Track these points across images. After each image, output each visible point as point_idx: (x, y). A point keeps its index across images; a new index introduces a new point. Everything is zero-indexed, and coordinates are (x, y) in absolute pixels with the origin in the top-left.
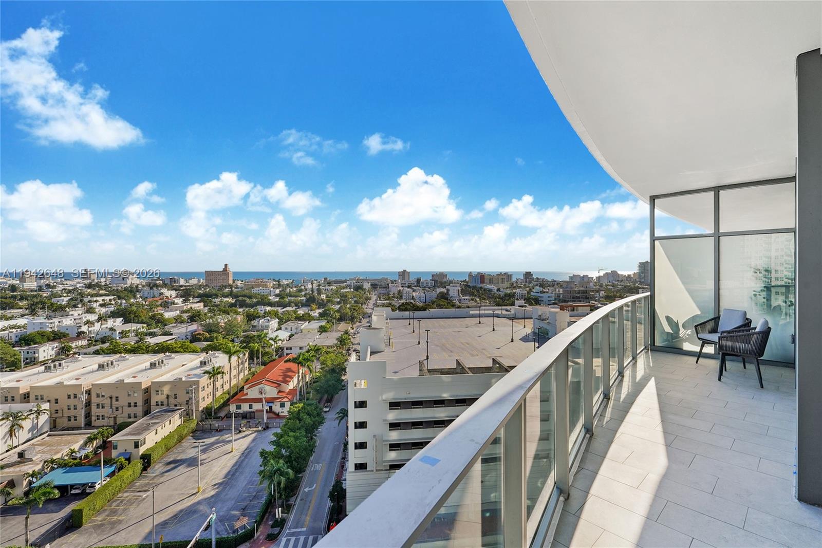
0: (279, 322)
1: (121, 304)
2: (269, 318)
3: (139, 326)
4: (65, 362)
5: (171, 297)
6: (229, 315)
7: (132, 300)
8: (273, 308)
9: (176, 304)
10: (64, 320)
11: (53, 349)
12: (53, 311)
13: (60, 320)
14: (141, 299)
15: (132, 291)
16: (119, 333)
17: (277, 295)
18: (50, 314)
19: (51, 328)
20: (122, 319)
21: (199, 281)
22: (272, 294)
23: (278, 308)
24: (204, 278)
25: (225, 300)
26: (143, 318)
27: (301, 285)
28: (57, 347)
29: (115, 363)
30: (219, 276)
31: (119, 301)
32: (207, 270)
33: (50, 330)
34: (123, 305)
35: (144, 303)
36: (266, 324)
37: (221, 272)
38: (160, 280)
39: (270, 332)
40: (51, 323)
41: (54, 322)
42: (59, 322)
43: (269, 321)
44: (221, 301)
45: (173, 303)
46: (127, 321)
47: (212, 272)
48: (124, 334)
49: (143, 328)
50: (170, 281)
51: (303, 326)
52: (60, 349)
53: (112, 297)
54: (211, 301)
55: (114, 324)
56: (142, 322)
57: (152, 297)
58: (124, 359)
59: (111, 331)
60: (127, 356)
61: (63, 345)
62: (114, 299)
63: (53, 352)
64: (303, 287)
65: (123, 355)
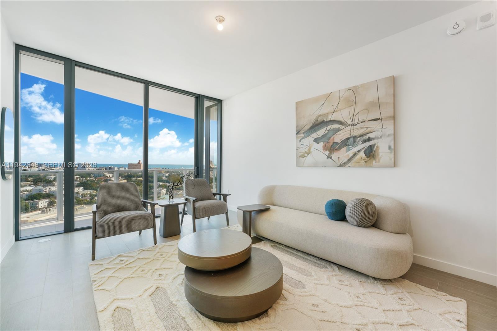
0: (166, 191)
1: (83, 180)
2: (161, 188)
3: (92, 191)
4: (52, 209)
5: (109, 177)
6: (139, 186)
7: (89, 178)
8: (164, 184)
9: (112, 180)
10: (52, 188)
11: (46, 202)
12: (46, 183)
13: (49, 188)
14: (93, 178)
15: (89, 174)
16: (81, 195)
17: (166, 177)
18: (45, 185)
19: (45, 192)
20: (83, 187)
21: (125, 169)
22: (164, 176)
23: (166, 183)
24: (128, 167)
25: (138, 179)
26: (94, 187)
27: (180, 172)
28: (48, 201)
29: (78, 210)
30: (136, 166)
31: (82, 179)
32: (129, 163)
33: (45, 193)
34: (84, 181)
35: (95, 180)
37: (137, 164)
38: (104, 168)
39: (161, 195)
40: (45, 189)
41: (47, 189)
42: (49, 189)
43: (161, 190)
44: (136, 179)
45: (111, 180)
46: (85, 189)
47: (132, 164)
48: (84, 195)
49: (94, 192)
50: (110, 168)
51: (179, 193)
52: (50, 203)
53: (78, 177)
54: (131, 179)
55: (79, 190)
56: (93, 190)
57: (100, 177)
58: (83, 208)
59: (77, 194)
60: (85, 206)
61: (51, 201)
62: (79, 178)
63: (46, 204)
64: (181, 173)
65: (82, 205)
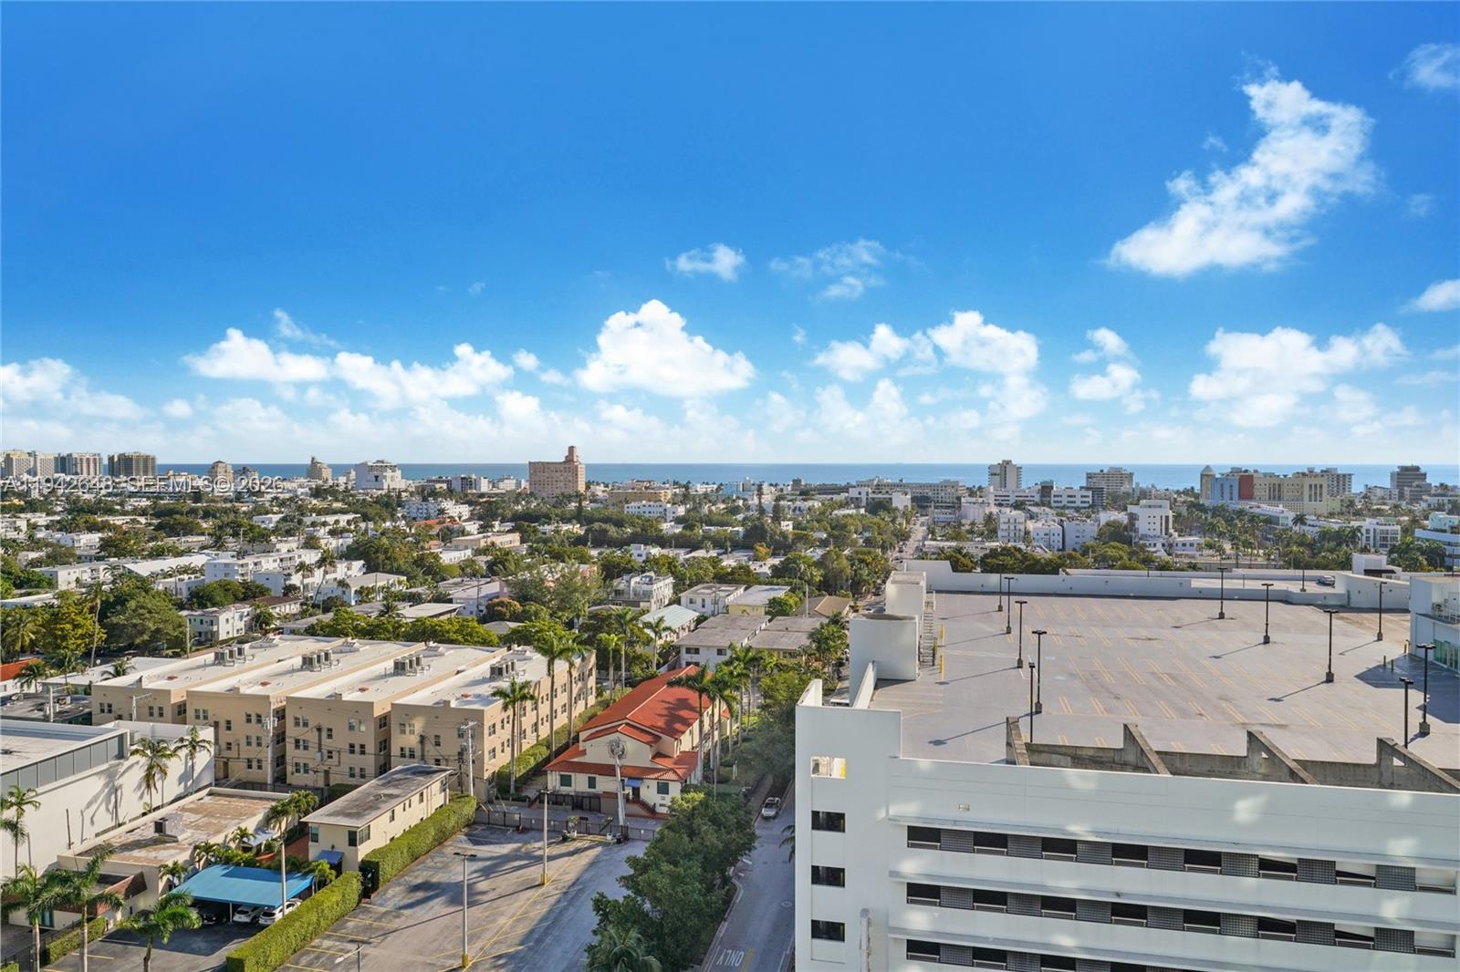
0: (675, 586)
1: (366, 530)
2: (652, 574)
3: (393, 578)
4: (252, 647)
5: (460, 518)
6: (563, 561)
7: (388, 524)
8: (665, 552)
9: (469, 534)
10: (263, 561)
11: (241, 618)
12: (250, 541)
13: (256, 561)
14: (404, 522)
15: (390, 504)
16: (356, 591)
17: (678, 520)
18: (245, 547)
19: (242, 575)
20: (362, 562)
21: (518, 484)
22: (670, 516)
23: (677, 551)
24: (528, 478)
25: (565, 527)
26: (401, 562)
27: (738, 498)
28: (248, 615)
29: (333, 657)
30: (557, 474)
31: (363, 525)
32: (532, 461)
33: (240, 579)
34: (370, 533)
35: (408, 530)
36: (646, 587)
37: (561, 463)
38: (443, 482)
39: (654, 607)
40: (242, 566)
41: (247, 564)
42: (256, 564)
43: (651, 582)
44: (557, 532)
45: (463, 532)
46: (371, 568)
47: (543, 463)
48: (364, 594)
49: (400, 583)
50: (460, 485)
51: (731, 598)
52: (252, 620)
53: (350, 517)
54: (535, 531)
55: (349, 573)
56: (398, 572)
57: (426, 519)
58: (351, 650)
59: (340, 588)
60: (357, 642)
61: (258, 611)
62: (355, 521)
63: (241, 625)
64: (741, 503)
65: (349, 639)
